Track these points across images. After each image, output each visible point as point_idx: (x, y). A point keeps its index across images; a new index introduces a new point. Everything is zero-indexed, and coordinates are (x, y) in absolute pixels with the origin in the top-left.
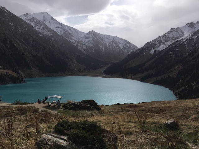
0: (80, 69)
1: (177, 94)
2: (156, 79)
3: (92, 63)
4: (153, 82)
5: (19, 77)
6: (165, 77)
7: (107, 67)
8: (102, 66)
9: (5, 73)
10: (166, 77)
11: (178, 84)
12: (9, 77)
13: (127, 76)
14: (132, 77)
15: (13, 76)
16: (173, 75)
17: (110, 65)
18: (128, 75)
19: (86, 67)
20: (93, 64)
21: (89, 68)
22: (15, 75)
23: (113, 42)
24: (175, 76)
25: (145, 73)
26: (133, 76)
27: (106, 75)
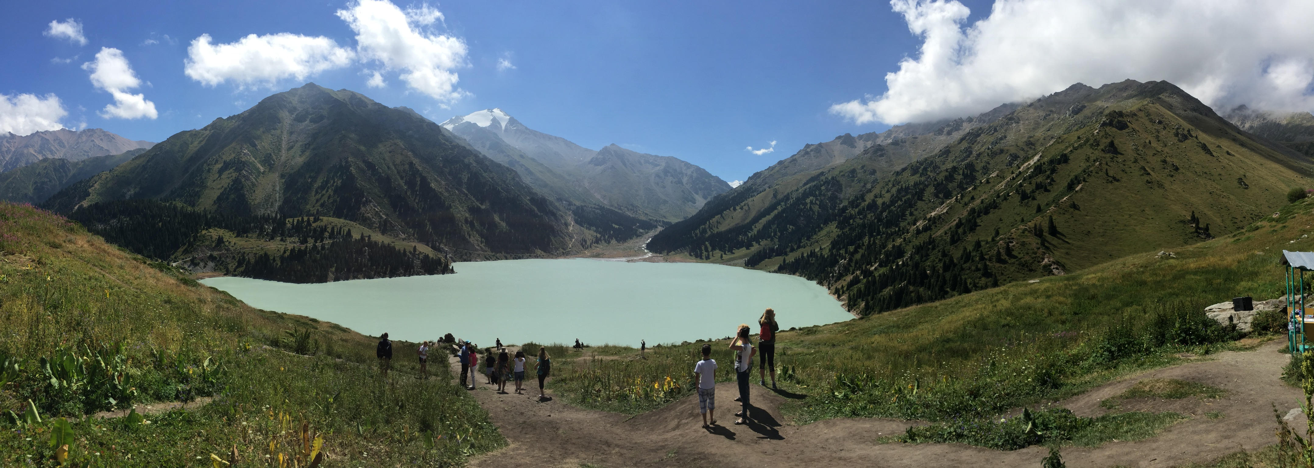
0: (585, 241)
1: (841, 293)
2: (784, 260)
3: (614, 225)
4: (776, 268)
5: (440, 259)
6: (803, 254)
7: (652, 233)
8: (641, 231)
9: (412, 250)
10: (805, 255)
11: (836, 269)
12: (419, 259)
13: (709, 255)
14: (722, 257)
15: (427, 257)
16: (821, 249)
17: (660, 229)
18: (711, 253)
19: (599, 236)
20: (617, 227)
21: (607, 237)
22: (431, 256)
23: (666, 172)
24: (826, 253)
25: (755, 248)
26: (724, 256)
27: (655, 255)
